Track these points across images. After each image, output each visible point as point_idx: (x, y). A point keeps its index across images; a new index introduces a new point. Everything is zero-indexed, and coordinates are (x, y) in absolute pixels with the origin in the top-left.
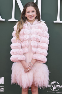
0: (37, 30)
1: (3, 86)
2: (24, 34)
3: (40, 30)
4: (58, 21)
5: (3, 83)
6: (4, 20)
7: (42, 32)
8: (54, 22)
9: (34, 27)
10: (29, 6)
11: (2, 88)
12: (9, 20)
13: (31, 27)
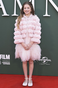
0: (32, 21)
1: (9, 61)
2: (23, 25)
3: (34, 21)
4: (47, 15)
5: (9, 59)
6: (9, 15)
7: (36, 23)
8: (44, 16)
9: (30, 19)
10: (26, 4)
11: (9, 62)
12: (12, 15)
13: (28, 19)
